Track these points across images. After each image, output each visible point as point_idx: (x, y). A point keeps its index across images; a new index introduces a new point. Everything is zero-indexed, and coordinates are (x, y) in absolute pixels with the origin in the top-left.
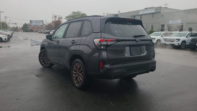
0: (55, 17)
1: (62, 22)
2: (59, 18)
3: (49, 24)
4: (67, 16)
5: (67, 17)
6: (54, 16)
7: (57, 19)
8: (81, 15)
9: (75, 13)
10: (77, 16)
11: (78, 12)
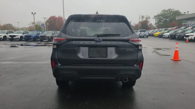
0: (143, 17)
1: (149, 22)
2: (146, 18)
3: (136, 25)
4: (156, 15)
5: (155, 17)
6: (141, 16)
7: (144, 19)
8: (173, 12)
9: (166, 11)
10: (168, 14)
11: (169, 10)
